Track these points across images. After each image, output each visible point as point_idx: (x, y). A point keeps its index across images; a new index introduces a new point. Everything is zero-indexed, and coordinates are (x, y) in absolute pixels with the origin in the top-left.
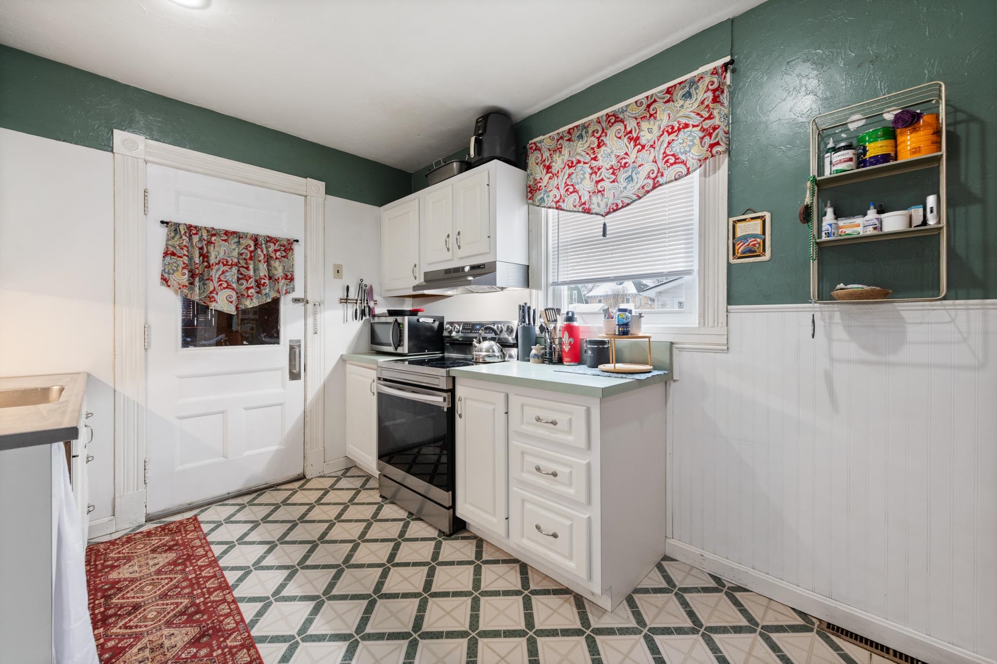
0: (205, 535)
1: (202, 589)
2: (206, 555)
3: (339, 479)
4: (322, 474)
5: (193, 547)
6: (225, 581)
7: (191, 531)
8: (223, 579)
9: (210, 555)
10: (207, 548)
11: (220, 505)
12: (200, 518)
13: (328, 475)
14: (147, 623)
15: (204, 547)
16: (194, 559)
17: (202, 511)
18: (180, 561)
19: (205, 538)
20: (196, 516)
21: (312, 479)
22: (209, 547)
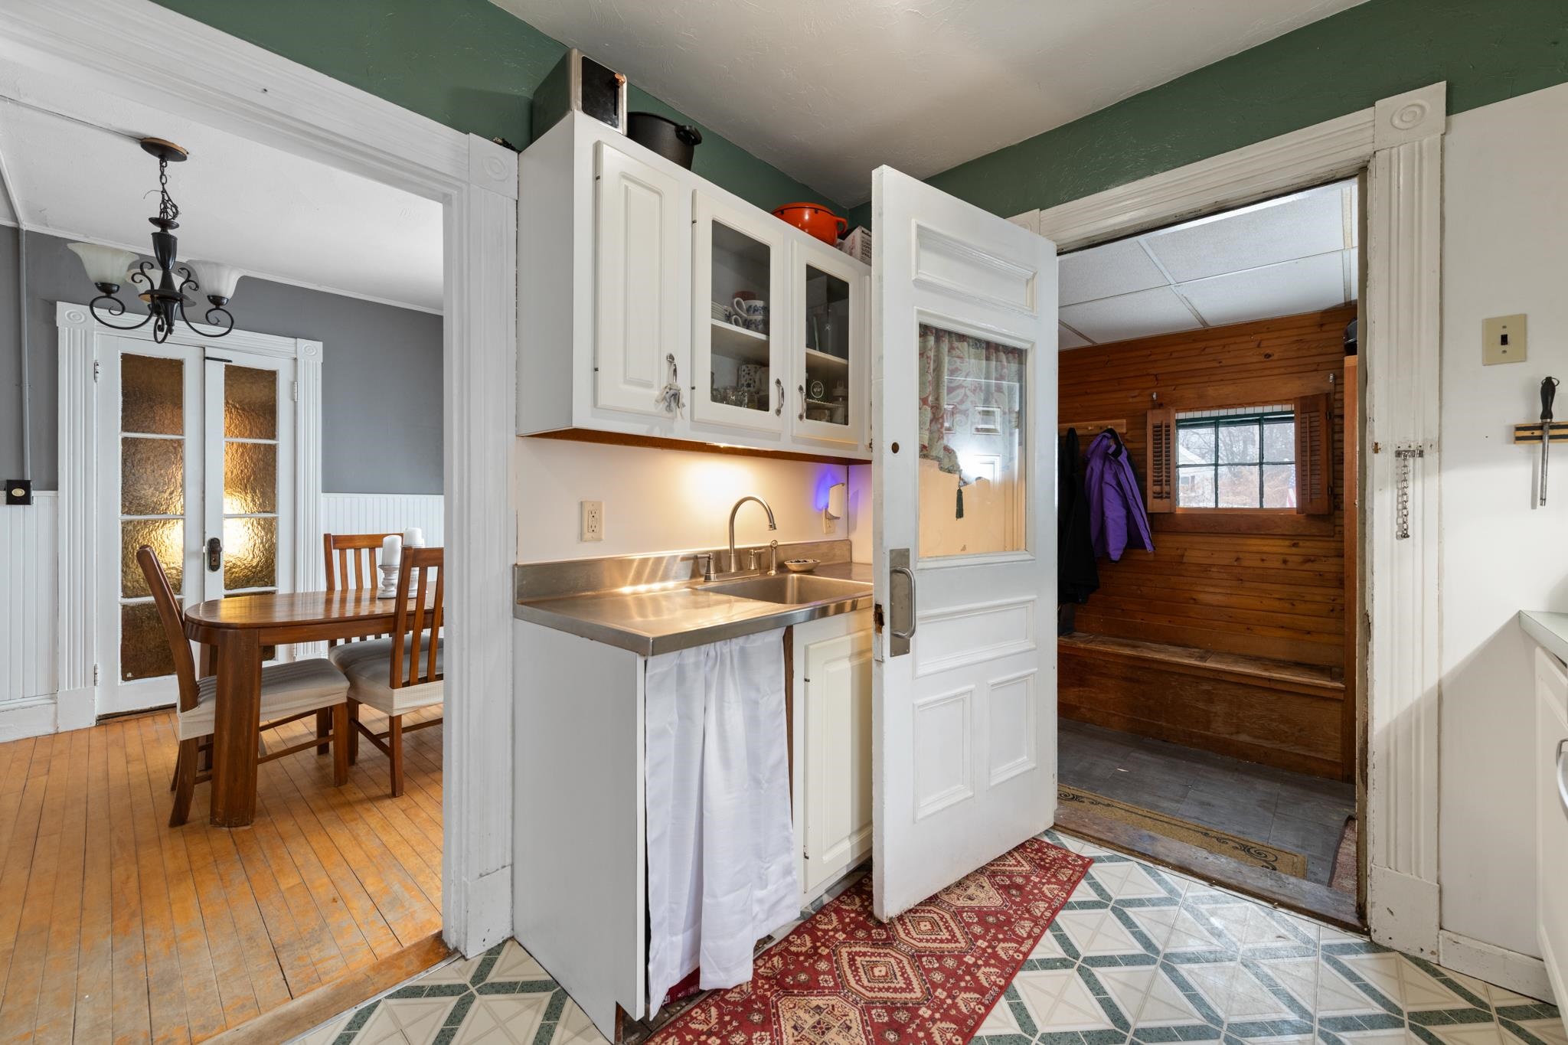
0: (1065, 905)
1: (949, 996)
2: (1020, 941)
3: (1477, 1013)
4: (1426, 956)
5: (1028, 911)
6: (982, 1018)
7: (1059, 883)
8: (983, 1010)
9: (1024, 949)
10: (1037, 931)
11: (1145, 867)
12: (1093, 870)
13: (1449, 975)
14: (863, 976)
15: (1036, 925)
16: (1005, 933)
17: (1110, 859)
18: (991, 919)
19: (1055, 912)
20: (1092, 861)
21: (1388, 950)
22: (1043, 932)
